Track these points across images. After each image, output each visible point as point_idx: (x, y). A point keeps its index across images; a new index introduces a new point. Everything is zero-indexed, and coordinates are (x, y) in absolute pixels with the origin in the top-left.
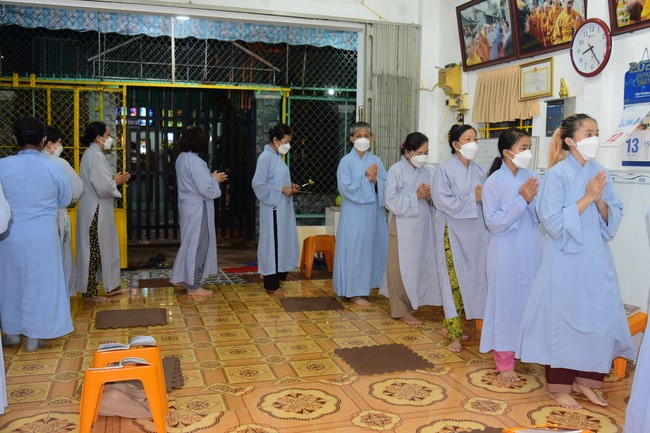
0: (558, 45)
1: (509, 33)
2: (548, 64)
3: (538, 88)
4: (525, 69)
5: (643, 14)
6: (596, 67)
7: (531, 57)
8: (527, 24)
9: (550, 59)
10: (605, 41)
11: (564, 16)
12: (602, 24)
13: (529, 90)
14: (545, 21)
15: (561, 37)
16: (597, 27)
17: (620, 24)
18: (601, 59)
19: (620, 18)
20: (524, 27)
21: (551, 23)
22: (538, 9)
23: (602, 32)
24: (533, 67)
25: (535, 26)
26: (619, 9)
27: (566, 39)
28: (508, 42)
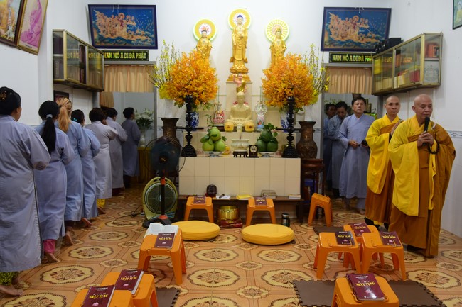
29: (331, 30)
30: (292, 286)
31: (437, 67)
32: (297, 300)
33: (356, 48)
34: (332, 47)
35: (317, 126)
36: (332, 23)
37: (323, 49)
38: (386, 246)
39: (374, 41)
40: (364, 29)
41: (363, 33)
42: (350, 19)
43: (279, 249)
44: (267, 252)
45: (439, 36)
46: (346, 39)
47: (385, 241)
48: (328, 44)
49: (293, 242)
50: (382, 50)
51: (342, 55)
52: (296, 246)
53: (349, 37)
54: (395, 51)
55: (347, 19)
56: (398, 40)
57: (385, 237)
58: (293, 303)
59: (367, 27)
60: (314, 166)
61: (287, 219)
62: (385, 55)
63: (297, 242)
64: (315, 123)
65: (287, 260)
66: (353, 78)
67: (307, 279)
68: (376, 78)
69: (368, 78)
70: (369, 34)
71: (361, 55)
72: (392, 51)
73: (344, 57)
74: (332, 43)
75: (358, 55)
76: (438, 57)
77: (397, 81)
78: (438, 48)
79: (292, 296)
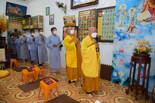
29: (9, 9)
30: (18, 88)
31: (42, 24)
32: (23, 91)
33: (17, 16)
34: (9, 15)
35: (6, 38)
36: (9, 7)
37: (6, 15)
38: (41, 70)
39: (22, 15)
40: (19, 11)
41: (19, 12)
42: (15, 7)
43: (6, 78)
44: (2, 80)
45: (42, 16)
46: (14, 13)
47: (41, 69)
48: (8, 13)
49: (9, 75)
50: (25, 18)
51: (13, 17)
52: (11, 76)
53: (15, 13)
54: (30, 19)
55: (14, 7)
56: (30, 16)
57: (40, 67)
58: (22, 93)
59: (20, 11)
60: (9, 50)
61: (3, 68)
62: (26, 19)
63: (10, 74)
64: (6, 37)
65: (11, 81)
66: (16, 25)
67: (22, 84)
68: (23, 25)
69: (21, 25)
70: (21, 13)
71: (19, 18)
72: (29, 19)
73: (14, 18)
74: (10, 13)
75: (18, 18)
76: (42, 22)
77: (31, 27)
78: (42, 19)
79: (20, 91)
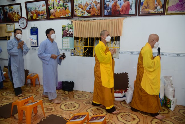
0: (15, 21)
1: (3, 17)
2: (13, 25)
3: (11, 30)
4: (7, 25)
5: (33, 18)
6: (24, 27)
7: (9, 23)
8: (8, 15)
9: (14, 24)
10: (26, 22)
11: (16, 15)
12: (25, 18)
13: (9, 30)
14: (12, 16)
15: (16, 19)
16: (24, 19)
17: (29, 19)
18: (26, 26)
19: (29, 18)
20: (7, 16)
21: (13, 16)
22: (10, 12)
23: (25, 20)
24: (10, 25)
25: (10, 16)
26: (28, 16)
27: (17, 20)
28: (3, 18)
